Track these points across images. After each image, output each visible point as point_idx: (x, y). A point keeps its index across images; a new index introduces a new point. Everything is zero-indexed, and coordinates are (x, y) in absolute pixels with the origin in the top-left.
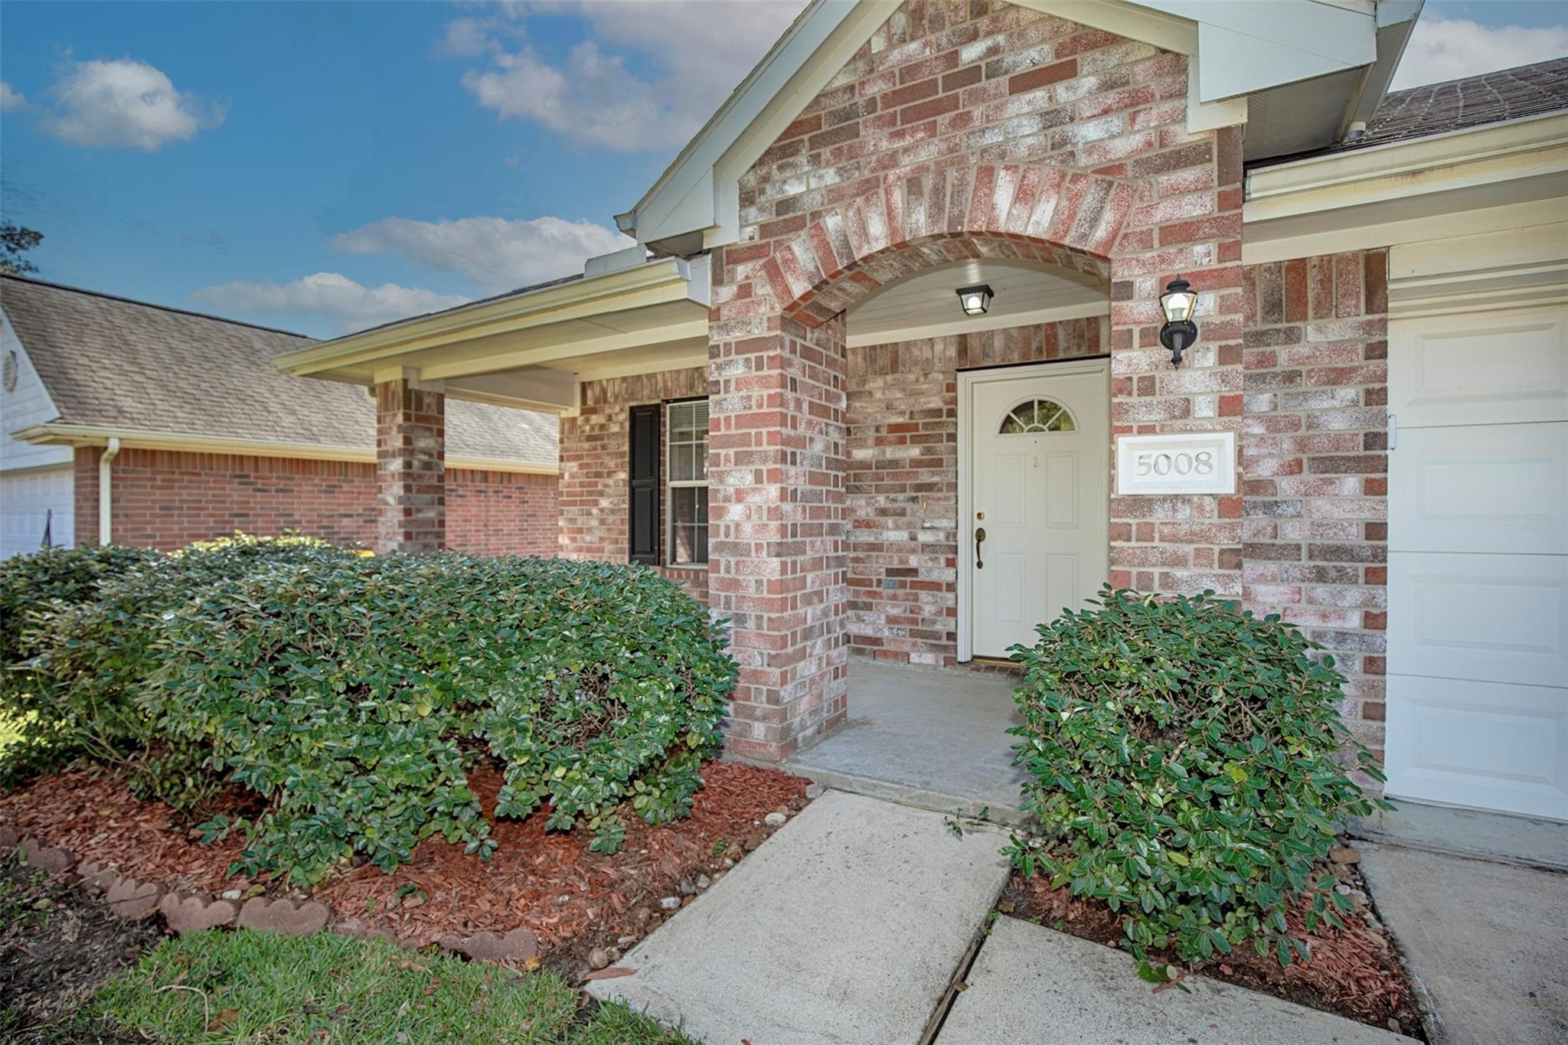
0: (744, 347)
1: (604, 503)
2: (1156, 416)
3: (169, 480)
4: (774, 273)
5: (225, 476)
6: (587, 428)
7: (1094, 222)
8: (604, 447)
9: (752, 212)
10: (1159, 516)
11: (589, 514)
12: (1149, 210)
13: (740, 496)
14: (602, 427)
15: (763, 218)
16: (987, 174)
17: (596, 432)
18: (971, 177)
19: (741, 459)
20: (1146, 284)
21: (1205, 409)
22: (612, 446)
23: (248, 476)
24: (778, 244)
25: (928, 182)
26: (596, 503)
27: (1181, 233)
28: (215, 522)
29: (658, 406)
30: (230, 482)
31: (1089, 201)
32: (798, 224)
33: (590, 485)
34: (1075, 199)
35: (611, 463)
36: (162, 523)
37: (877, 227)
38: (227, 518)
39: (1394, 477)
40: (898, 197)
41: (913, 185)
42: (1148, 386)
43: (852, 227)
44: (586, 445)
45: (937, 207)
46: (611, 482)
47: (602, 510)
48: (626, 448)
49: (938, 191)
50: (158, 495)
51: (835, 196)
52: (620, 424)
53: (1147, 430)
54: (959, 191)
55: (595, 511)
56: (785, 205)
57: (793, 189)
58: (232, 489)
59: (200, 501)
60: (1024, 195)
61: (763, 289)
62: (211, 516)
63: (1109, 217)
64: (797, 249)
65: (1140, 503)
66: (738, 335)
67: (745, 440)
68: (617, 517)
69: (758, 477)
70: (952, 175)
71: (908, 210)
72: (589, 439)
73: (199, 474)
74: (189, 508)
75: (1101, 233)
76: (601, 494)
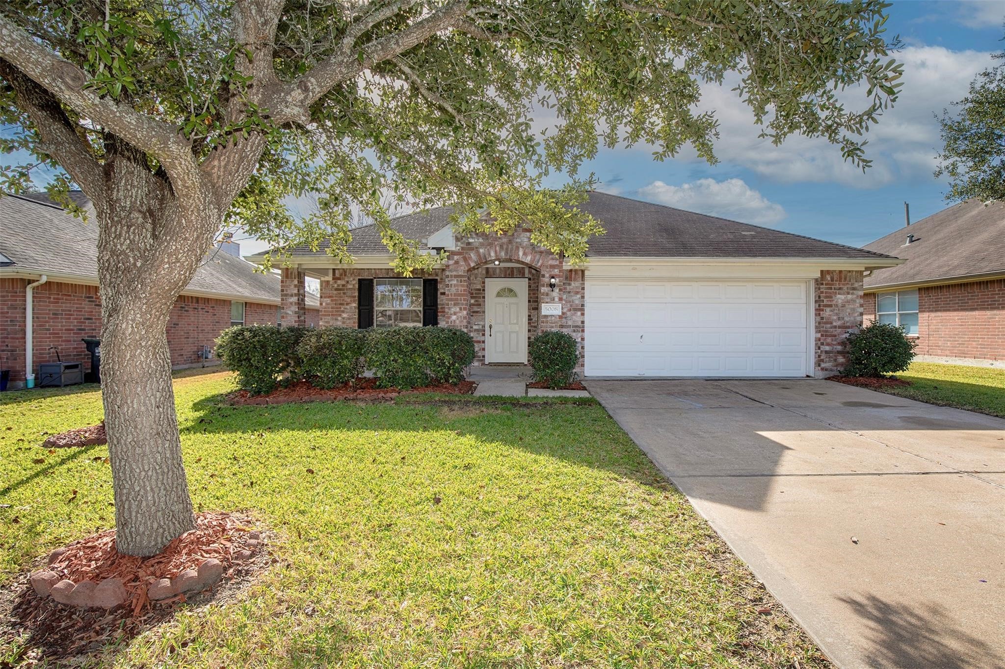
0: (456, 276)
1: (345, 315)
2: (549, 300)
3: (58, 299)
4: (465, 259)
5: (82, 297)
6: (336, 285)
7: (538, 262)
8: (344, 293)
9: (459, 243)
10: (549, 319)
11: (336, 320)
12: (548, 261)
13: (455, 314)
14: (343, 285)
15: (462, 246)
16: (518, 248)
17: (341, 287)
18: (514, 247)
19: (455, 305)
20: (547, 275)
21: (557, 299)
22: (349, 293)
23: (92, 297)
24: (466, 253)
25: (505, 247)
26: (340, 315)
27: (553, 267)
28: (77, 322)
29: (372, 280)
30: (84, 300)
31: (537, 257)
32: (472, 249)
33: (337, 308)
34: (535, 257)
35: (349, 300)
36: (53, 322)
37: (493, 254)
38: (82, 320)
39: (586, 312)
40: (498, 248)
41: (501, 246)
42: (547, 294)
43: (487, 253)
44: (335, 292)
45: (506, 253)
46: (348, 307)
47: (344, 318)
48: (357, 294)
49: (507, 249)
50: (52, 307)
51: (482, 245)
52: (354, 284)
53: (547, 303)
54: (511, 250)
55: (339, 318)
56: (469, 244)
57: (471, 240)
58: (85, 304)
59: (70, 311)
60: (525, 254)
61: (462, 263)
62: (76, 319)
63: (541, 261)
64: (472, 255)
65: (546, 316)
66: (455, 273)
67: (457, 300)
68: (352, 321)
69: (461, 309)
70: (510, 246)
71: (500, 252)
72: (336, 290)
73: (70, 296)
74: (66, 314)
75: (539, 264)
76: (343, 312)
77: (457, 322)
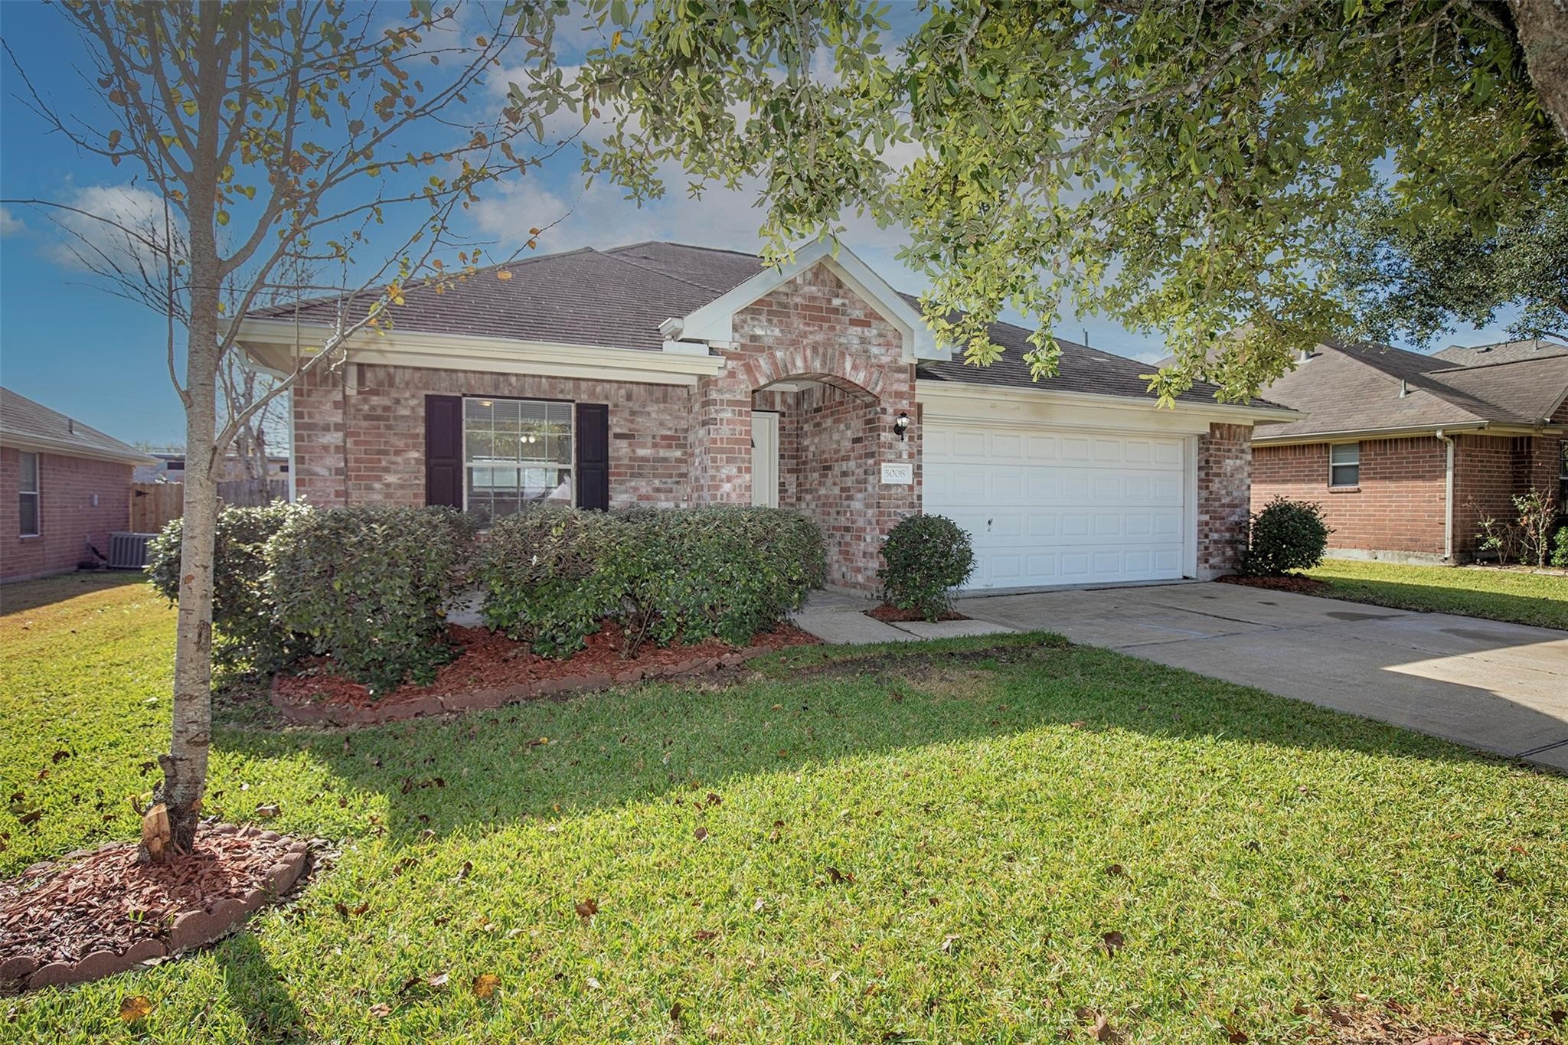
0: (730, 403)
1: (391, 479)
2: (893, 457)
4: (749, 369)
6: (366, 407)
7: (876, 384)
8: (389, 427)
9: (737, 335)
10: (893, 491)
11: (369, 488)
12: (891, 384)
13: (729, 479)
14: (386, 409)
15: (743, 341)
16: (843, 354)
17: (379, 412)
18: (837, 354)
19: (729, 461)
20: (890, 410)
21: (905, 456)
22: (402, 427)
24: (751, 356)
25: (821, 350)
26: (379, 479)
27: (899, 395)
29: (459, 399)
31: (875, 376)
32: (761, 350)
33: (370, 461)
34: (871, 374)
35: (401, 444)
37: (799, 363)
40: (809, 352)
41: (815, 349)
42: (891, 447)
43: (789, 360)
44: (365, 424)
45: (824, 363)
46: (399, 459)
47: (388, 485)
48: (421, 430)
49: (825, 355)
51: (779, 342)
52: (412, 407)
53: (890, 461)
54: (833, 358)
55: (377, 485)
56: (754, 338)
57: (759, 332)
60: (855, 367)
61: (742, 376)
63: (881, 383)
64: (762, 362)
65: (888, 487)
66: (727, 396)
67: (732, 451)
68: (410, 492)
69: (740, 470)
70: (830, 351)
71: (813, 360)
72: (366, 418)
75: (878, 389)
76: (386, 470)
77: (734, 496)
